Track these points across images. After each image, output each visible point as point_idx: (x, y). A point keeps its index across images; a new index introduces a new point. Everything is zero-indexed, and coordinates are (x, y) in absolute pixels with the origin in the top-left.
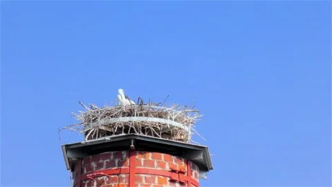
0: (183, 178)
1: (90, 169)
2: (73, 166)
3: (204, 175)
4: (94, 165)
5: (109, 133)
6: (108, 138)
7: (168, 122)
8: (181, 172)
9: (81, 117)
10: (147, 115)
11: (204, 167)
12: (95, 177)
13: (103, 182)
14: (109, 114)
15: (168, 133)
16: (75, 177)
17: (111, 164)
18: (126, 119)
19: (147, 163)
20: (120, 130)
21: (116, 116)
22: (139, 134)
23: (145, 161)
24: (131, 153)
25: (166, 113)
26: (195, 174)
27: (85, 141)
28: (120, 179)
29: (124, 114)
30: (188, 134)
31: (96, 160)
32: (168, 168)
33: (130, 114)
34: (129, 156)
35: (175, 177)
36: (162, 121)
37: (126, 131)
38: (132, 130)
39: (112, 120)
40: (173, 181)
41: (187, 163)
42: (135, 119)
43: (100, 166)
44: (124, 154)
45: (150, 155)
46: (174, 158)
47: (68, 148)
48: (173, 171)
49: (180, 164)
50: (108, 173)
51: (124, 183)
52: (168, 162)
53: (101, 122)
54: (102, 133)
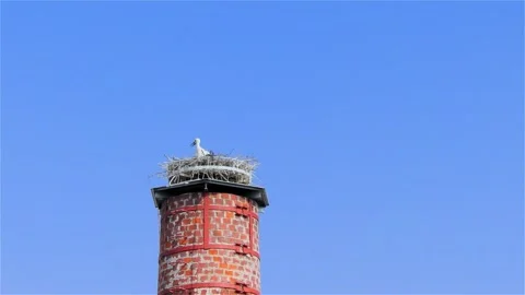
0: (246, 212)
1: (173, 206)
2: (160, 205)
3: (262, 210)
4: (176, 203)
5: (188, 179)
6: (187, 183)
7: (233, 169)
8: (244, 208)
9: (166, 167)
10: (217, 164)
11: (262, 204)
12: (177, 213)
13: (183, 216)
14: (187, 164)
15: (233, 177)
16: (162, 213)
17: (190, 203)
18: (201, 168)
19: (218, 201)
20: (196, 176)
21: (193, 165)
22: (211, 179)
23: (215, 199)
24: (205, 194)
25: (232, 163)
26: (256, 209)
27: (169, 185)
28: (197, 215)
29: (199, 164)
30: (250, 178)
31: (178, 199)
32: (234, 205)
33: (204, 163)
34: (204, 196)
35: (240, 211)
36: (229, 168)
37: (201, 177)
38: (206, 176)
39: (190, 169)
40: (238, 215)
41: (249, 201)
42: (207, 167)
43: (182, 204)
44: (200, 194)
45: (220, 195)
46: (238, 197)
47: (156, 191)
48: (238, 207)
49: (243, 202)
50: (186, 209)
51: (200, 217)
52: (235, 201)
53: (181, 170)
54: (182, 178)
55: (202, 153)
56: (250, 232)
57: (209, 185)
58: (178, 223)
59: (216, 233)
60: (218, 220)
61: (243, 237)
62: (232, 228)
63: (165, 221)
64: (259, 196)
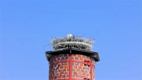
0: (89, 64)
1: (55, 60)
2: (49, 59)
3: (97, 63)
4: (57, 59)
5: (62, 48)
6: (62, 49)
7: (83, 43)
8: (88, 62)
9: (52, 42)
10: (76, 41)
11: (97, 60)
12: (57, 63)
13: (60, 65)
14: (62, 41)
15: (83, 47)
16: (50, 63)
17: (63, 59)
18: (68, 42)
19: (76, 58)
20: (66, 46)
21: (65, 41)
22: (73, 48)
23: (75, 57)
24: (70, 54)
25: (83, 40)
26: (94, 62)
27: (53, 50)
28: (66, 64)
29: (68, 41)
30: (92, 48)
31: (57, 57)
32: (83, 60)
33: (70, 40)
34: (69, 56)
35: (86, 63)
36: (81, 43)
37: (68, 47)
38: (71, 46)
39: (63, 43)
40: (85, 65)
41: (90, 58)
42: (71, 42)
43: (59, 59)
44: (68, 55)
45: (77, 56)
46: (86, 56)
47: (47, 53)
48: (85, 61)
49: (87, 59)
50: (62, 62)
51: (68, 65)
52: (83, 58)
53: (60, 43)
54: (60, 47)
56: (91, 73)
57: (72, 51)
58: (58, 68)
59: (75, 73)
60: (76, 67)
61: (88, 75)
62: (82, 71)
63: (51, 67)
64: (95, 56)
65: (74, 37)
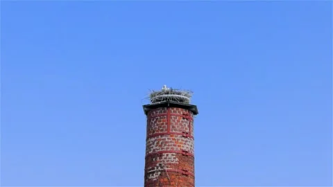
0: (187, 117)
1: (153, 114)
2: (147, 113)
3: (195, 116)
5: (160, 101)
6: (159, 103)
7: (182, 96)
8: (187, 115)
9: (149, 95)
10: (174, 94)
11: (195, 113)
12: (155, 117)
13: (157, 119)
14: (160, 94)
15: (181, 100)
16: (148, 117)
17: (161, 112)
18: (166, 95)
19: (174, 112)
20: (164, 99)
21: (163, 94)
22: (171, 101)
23: (173, 110)
24: (168, 107)
25: (181, 93)
26: (192, 115)
27: (151, 103)
28: (164, 118)
30: (191, 102)
31: (155, 111)
32: (182, 113)
33: (168, 93)
35: (184, 116)
36: (180, 96)
37: (166, 100)
38: (168, 100)
39: (161, 96)
40: (184, 118)
41: (189, 111)
42: (169, 95)
43: (156, 113)
44: (166, 108)
45: (175, 109)
46: (184, 110)
47: (145, 106)
49: (186, 112)
50: (160, 116)
51: (166, 119)
52: (182, 111)
53: (157, 97)
54: (157, 101)
55: (167, 89)
56: (189, 126)
57: (170, 104)
58: (155, 122)
59: (173, 127)
60: (174, 121)
61: (186, 129)
62: (181, 124)
63: (149, 121)
64: (194, 109)
65: (172, 90)
